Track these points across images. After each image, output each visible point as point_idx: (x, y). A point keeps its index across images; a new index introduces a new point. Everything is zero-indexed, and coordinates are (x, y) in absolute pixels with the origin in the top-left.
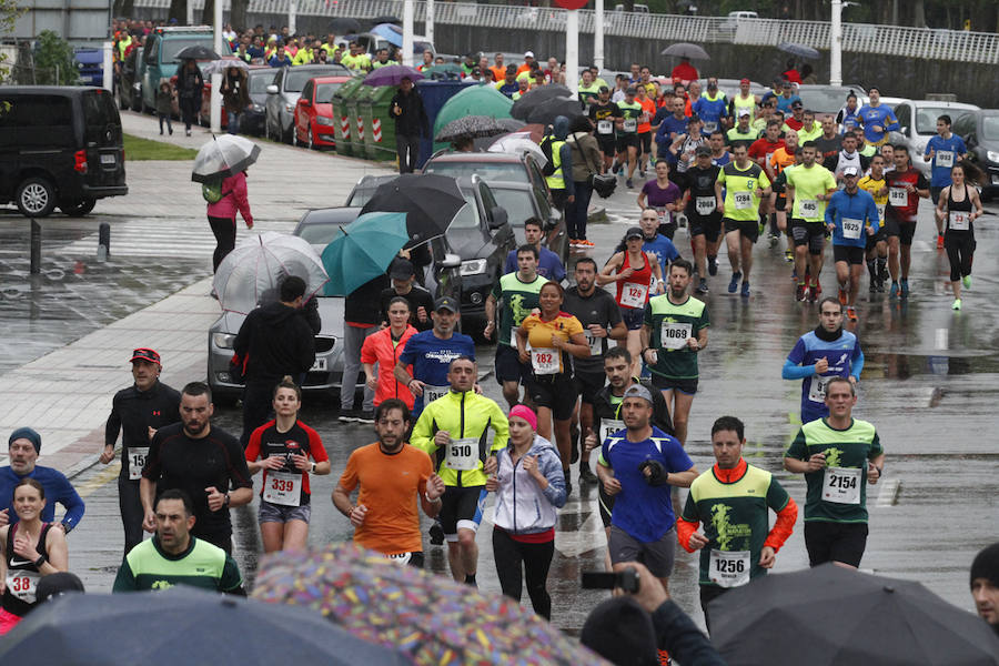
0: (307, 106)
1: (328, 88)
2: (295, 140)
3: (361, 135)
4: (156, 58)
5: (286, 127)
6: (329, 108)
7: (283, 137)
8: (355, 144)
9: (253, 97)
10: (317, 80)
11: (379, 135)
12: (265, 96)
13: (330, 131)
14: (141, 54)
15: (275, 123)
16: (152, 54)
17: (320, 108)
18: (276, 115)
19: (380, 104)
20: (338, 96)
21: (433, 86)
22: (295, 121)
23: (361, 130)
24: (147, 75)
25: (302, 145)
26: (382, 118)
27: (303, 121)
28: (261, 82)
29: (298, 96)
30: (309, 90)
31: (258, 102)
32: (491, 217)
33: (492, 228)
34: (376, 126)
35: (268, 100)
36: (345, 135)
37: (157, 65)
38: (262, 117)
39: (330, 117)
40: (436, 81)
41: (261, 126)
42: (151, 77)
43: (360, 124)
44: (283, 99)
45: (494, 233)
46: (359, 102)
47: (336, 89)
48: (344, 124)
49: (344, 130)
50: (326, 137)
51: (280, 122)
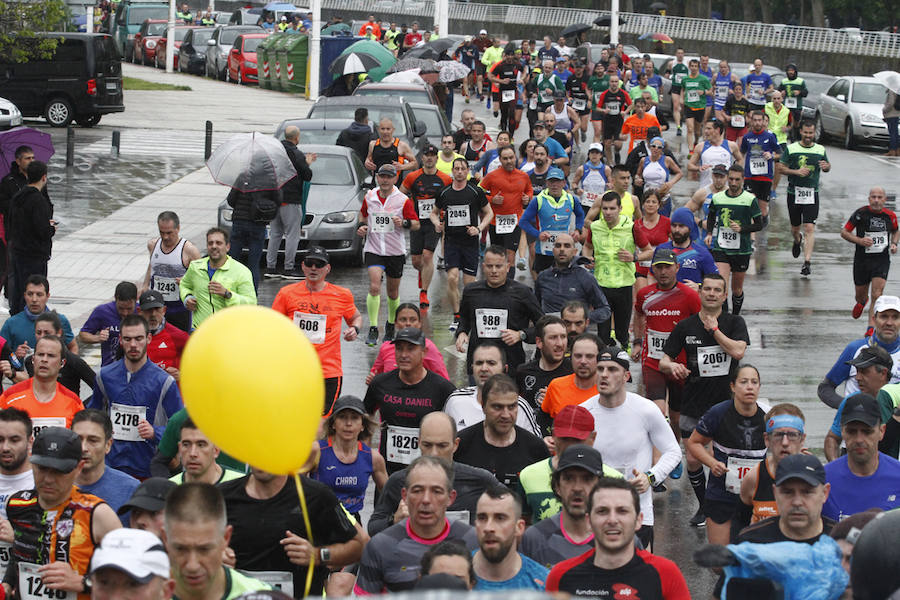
0: (237, 54)
1: (252, 42)
2: (228, 78)
3: (278, 75)
4: (124, 20)
5: (221, 69)
6: (254, 56)
7: (220, 76)
8: (273, 80)
9: (196, 48)
10: (245, 36)
11: (292, 75)
12: (205, 48)
13: (254, 72)
14: (113, 18)
15: (213, 66)
16: (121, 18)
17: (247, 56)
18: (214, 61)
19: (293, 53)
20: (261, 47)
21: (333, 40)
22: (228, 65)
23: (278, 71)
24: (118, 33)
25: (233, 81)
26: (294, 63)
27: (234, 64)
28: (202, 38)
29: (231, 47)
30: (239, 42)
31: (200, 51)
32: (415, 129)
33: (415, 136)
34: (290, 69)
35: (208, 50)
36: (266, 75)
37: (125, 26)
38: (203, 62)
39: (254, 62)
40: (335, 36)
41: (202, 68)
42: (121, 34)
43: (278, 67)
44: (220, 50)
45: (416, 140)
46: (277, 51)
47: (259, 42)
48: (265, 67)
49: (266, 71)
50: (251, 77)
51: (216, 65)
